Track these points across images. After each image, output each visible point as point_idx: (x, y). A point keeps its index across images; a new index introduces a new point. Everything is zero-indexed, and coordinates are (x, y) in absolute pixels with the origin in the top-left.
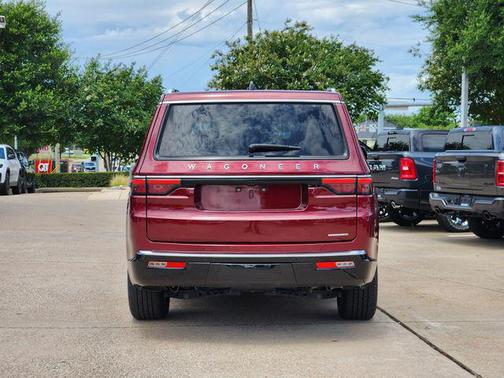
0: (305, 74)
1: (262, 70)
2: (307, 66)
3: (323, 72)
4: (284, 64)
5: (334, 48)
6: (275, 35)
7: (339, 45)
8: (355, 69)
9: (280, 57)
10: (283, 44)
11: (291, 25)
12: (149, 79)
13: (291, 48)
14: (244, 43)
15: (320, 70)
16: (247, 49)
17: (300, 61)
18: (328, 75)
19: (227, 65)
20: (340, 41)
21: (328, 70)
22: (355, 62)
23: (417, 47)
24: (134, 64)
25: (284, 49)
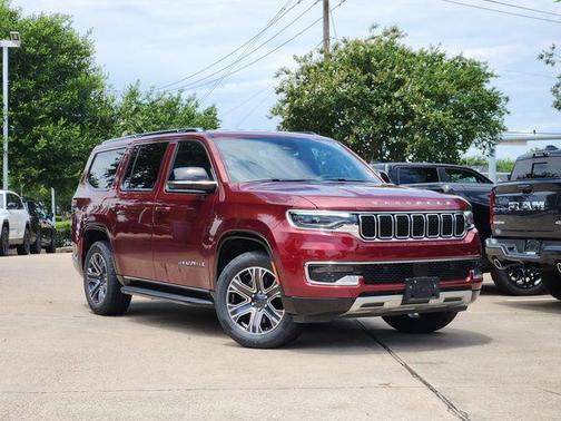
0: (396, 94)
1: (340, 90)
2: (400, 83)
3: (420, 91)
4: (369, 82)
5: (435, 60)
6: (357, 44)
7: (441, 57)
8: (464, 86)
9: (364, 73)
10: (368, 55)
11: (378, 32)
12: (200, 110)
13: (378, 61)
14: (318, 57)
15: (417, 88)
16: (321, 66)
17: (390, 77)
18: (428, 95)
19: (296, 86)
20: (442, 51)
21: (427, 88)
22: (464, 77)
23: (550, 51)
24: (181, 91)
25: (368, 62)
